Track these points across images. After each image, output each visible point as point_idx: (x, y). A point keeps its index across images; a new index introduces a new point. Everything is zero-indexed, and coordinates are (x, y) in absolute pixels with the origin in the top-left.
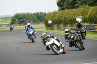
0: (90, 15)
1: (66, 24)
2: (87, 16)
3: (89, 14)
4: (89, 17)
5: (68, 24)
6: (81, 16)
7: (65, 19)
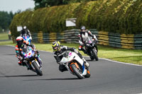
0: (89, 16)
1: (49, 32)
2: (85, 18)
3: (87, 14)
4: (89, 19)
5: (52, 32)
6: (74, 17)
7: (47, 23)
